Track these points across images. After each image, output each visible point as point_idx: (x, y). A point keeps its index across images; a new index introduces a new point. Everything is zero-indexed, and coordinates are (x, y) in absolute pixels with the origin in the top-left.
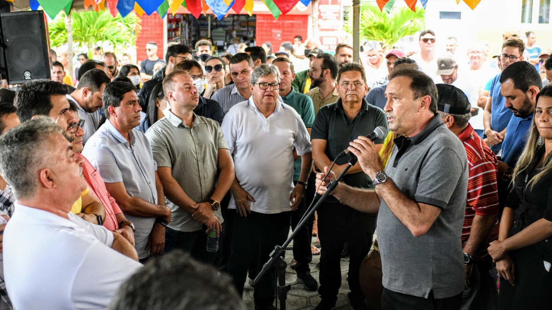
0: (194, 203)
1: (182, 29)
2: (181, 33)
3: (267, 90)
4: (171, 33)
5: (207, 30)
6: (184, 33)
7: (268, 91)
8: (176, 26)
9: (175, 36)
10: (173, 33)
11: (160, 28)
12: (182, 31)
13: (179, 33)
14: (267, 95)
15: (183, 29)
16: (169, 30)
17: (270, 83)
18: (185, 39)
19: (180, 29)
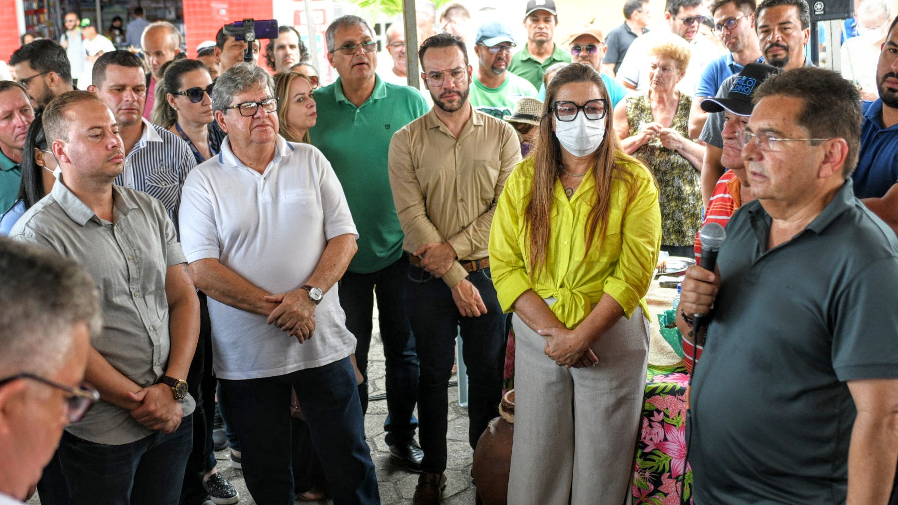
0: (137, 388)
1: (49, 9)
2: (49, 17)
3: (256, 116)
4: (30, 17)
5: (94, 10)
6: (53, 16)
7: (258, 118)
8: (38, 5)
9: (39, 22)
10: (35, 18)
11: (11, 9)
12: (49, 13)
13: (44, 17)
14: (257, 126)
15: (52, 10)
16: (27, 13)
17: (260, 100)
18: (56, 28)
19: (46, 10)
